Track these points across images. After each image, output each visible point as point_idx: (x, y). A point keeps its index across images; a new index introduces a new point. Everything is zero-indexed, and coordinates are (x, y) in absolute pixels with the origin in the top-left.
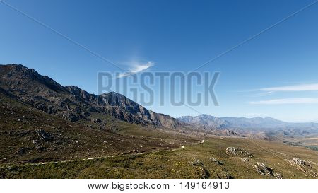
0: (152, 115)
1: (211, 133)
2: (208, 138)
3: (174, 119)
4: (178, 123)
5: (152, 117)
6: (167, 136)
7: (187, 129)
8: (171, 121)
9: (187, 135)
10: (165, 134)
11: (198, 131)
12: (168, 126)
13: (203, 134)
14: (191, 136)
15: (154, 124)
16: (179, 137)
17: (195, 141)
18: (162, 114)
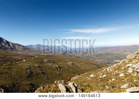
0: (11, 44)
1: (41, 53)
2: (39, 55)
3: (23, 46)
4: (25, 48)
5: (11, 45)
6: (18, 55)
7: (30, 51)
8: (22, 47)
9: (29, 54)
10: (17, 54)
11: (35, 52)
12: (20, 50)
13: (37, 53)
14: (31, 54)
15: (12, 49)
16: (24, 55)
17: (32, 57)
18: (17, 44)
